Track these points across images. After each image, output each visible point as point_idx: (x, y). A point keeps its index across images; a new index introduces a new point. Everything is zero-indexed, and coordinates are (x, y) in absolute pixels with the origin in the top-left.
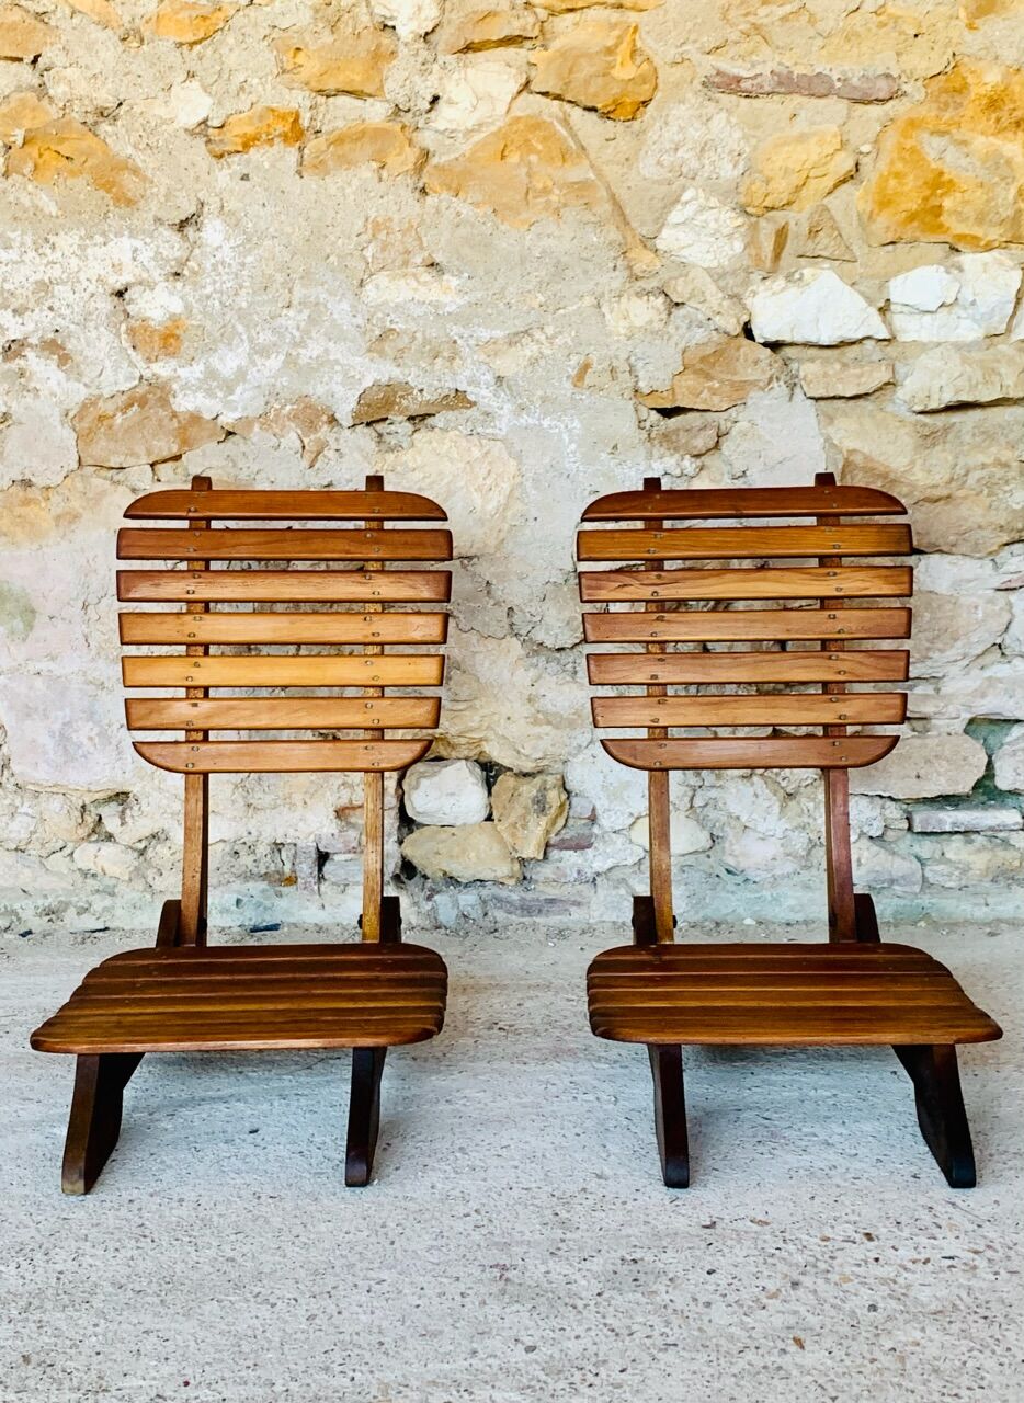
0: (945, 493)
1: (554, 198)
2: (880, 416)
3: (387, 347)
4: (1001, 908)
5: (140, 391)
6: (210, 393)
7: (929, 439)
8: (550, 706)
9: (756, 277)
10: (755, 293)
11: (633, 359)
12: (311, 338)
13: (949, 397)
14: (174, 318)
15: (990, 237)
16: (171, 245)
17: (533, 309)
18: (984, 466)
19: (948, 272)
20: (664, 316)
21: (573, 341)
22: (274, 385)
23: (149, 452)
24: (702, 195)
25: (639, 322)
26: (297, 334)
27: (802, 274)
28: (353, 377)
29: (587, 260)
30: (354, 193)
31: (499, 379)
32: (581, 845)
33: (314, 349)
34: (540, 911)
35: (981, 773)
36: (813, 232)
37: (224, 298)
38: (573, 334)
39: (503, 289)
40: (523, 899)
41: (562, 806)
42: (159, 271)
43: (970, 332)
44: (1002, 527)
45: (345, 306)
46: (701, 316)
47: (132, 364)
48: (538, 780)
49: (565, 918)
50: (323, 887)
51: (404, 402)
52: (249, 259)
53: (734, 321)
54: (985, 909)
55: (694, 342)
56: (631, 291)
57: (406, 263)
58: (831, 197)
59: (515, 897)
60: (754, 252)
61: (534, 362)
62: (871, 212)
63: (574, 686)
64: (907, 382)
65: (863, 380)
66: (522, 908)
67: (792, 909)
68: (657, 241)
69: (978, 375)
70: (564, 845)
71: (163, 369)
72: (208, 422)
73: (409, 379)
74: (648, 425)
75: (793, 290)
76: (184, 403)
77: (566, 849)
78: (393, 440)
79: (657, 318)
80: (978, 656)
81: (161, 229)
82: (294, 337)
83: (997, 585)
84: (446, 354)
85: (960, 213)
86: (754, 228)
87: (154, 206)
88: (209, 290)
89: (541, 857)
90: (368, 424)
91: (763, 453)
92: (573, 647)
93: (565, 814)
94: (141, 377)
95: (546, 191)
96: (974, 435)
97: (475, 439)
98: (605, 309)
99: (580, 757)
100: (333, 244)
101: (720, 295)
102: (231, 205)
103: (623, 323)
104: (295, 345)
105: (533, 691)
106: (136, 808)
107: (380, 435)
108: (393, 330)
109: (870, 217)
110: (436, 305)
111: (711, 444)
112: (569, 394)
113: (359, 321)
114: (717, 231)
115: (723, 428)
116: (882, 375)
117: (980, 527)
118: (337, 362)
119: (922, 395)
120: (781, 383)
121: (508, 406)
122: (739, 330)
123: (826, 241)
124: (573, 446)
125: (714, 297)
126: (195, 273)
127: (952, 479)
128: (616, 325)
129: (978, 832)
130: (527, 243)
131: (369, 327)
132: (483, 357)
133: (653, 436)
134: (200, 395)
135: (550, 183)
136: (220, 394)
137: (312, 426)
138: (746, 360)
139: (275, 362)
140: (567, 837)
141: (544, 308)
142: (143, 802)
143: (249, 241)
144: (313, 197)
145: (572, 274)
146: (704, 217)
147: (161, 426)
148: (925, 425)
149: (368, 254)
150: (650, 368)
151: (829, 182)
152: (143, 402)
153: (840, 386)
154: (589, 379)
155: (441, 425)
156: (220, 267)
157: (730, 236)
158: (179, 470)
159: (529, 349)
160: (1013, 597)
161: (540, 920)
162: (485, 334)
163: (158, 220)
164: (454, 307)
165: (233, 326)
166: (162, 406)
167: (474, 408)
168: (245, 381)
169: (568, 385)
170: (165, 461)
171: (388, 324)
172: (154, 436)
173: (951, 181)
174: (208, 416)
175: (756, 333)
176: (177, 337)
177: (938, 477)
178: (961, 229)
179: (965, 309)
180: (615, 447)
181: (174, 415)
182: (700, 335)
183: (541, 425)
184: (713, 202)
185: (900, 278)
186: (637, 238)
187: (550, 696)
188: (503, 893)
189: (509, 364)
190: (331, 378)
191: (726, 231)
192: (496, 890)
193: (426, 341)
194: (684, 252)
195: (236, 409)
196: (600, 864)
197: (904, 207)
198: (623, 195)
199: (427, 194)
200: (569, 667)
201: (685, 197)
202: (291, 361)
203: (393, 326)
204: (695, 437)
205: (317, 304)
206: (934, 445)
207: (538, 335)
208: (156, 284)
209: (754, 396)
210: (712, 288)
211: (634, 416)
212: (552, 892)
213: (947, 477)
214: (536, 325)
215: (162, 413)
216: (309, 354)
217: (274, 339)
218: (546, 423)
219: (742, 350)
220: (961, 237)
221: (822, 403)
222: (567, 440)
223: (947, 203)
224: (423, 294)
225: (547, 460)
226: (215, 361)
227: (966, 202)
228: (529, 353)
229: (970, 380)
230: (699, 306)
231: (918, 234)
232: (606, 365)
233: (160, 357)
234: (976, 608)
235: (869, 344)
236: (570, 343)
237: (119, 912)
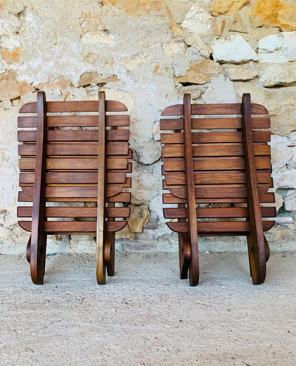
0: (274, 113)
1: (147, 7)
2: (253, 87)
3: (90, 59)
4: (285, 248)
5: (6, 74)
6: (29, 75)
7: (269, 96)
8: (144, 183)
9: (215, 38)
10: (214, 44)
11: (173, 65)
12: (64, 55)
13: (277, 81)
14: (17, 49)
15: (293, 26)
16: (15, 22)
17: (140, 46)
18: (286, 105)
19: (279, 37)
20: (184, 50)
21: (153, 57)
22: (51, 72)
23: (10, 96)
24: (198, 7)
25: (176, 52)
26: (59, 54)
27: (230, 37)
28: (78, 69)
29: (158, 29)
30: (78, 3)
31: (128, 71)
32: (154, 228)
33: (65, 59)
34: (141, 249)
35: (282, 205)
36: (235, 22)
37: (33, 40)
38: (153, 55)
39: (130, 39)
40: (135, 245)
41: (148, 215)
42: (11, 31)
43: (284, 60)
44: (292, 125)
45: (75, 44)
46: (197, 51)
47: (2, 64)
48: (140, 207)
49: (149, 251)
50: (71, 241)
51: (96, 79)
52: (42, 27)
53: (207, 52)
54: (280, 248)
55: (194, 59)
56: (173, 41)
57: (96, 30)
58: (240, 11)
59: (133, 244)
60: (214, 29)
61: (140, 65)
62: (255, 15)
63: (152, 177)
64: (263, 76)
65: (249, 74)
66: (135, 248)
67: (220, 248)
68: (182, 24)
69: (287, 73)
70: (148, 228)
71: (13, 67)
72: (29, 85)
73: (97, 70)
74: (178, 88)
75: (227, 42)
76: (21, 79)
77: (149, 229)
78: (92, 93)
79: (182, 50)
80: (281, 168)
81: (11, 16)
82: (58, 55)
83: (289, 145)
84: (110, 62)
85: (284, 16)
86: (215, 21)
87: (8, 7)
88: (28, 38)
89: (141, 232)
90: (84, 87)
91: (216, 98)
92: (152, 164)
93: (149, 218)
94: (6, 70)
95: (144, 4)
96: (282, 95)
97: (120, 91)
98: (164, 47)
99: (154, 200)
100: (71, 21)
101: (203, 43)
102: (35, 8)
103: (170, 52)
104: (58, 58)
105: (139, 178)
106: (9, 215)
107: (88, 91)
108: (92, 53)
109: (254, 17)
110: (107, 45)
111: (199, 96)
112: (152, 76)
113: (80, 50)
114: (203, 20)
115: (203, 90)
116: (255, 73)
117: (285, 125)
118: (72, 64)
119: (268, 80)
120: (222, 75)
121: (131, 81)
122: (209, 56)
123: (239, 25)
124: (153, 95)
125: (201, 44)
126: (23, 31)
127: (277, 109)
128: (168, 53)
129: (279, 224)
130: (138, 23)
131: (83, 52)
132: (122, 63)
133: (180, 92)
134: (26, 76)
135: (146, 2)
136: (33, 75)
137: (64, 87)
138: (211, 67)
139: (51, 64)
140: (150, 225)
141: (144, 46)
142: (11, 214)
143: (41, 20)
144: (64, 4)
145: (153, 35)
146: (198, 15)
147: (13, 87)
148: (267, 91)
149: (83, 26)
150: (179, 68)
151: (240, 4)
152: (7, 79)
153: (242, 76)
154: (158, 72)
155: (108, 87)
156: (32, 29)
157: (206, 23)
158: (20, 103)
159: (138, 61)
160: (293, 148)
161: (141, 251)
162: (123, 56)
163: (10, 13)
164: (113, 45)
165: (37, 51)
166: (14, 79)
167: (120, 81)
168: (41, 70)
169: (151, 73)
170: (15, 99)
171: (90, 51)
172: (11, 90)
173: (281, 5)
174: (29, 83)
175: (214, 58)
176: (18, 55)
177: (272, 108)
178: (283, 22)
179: (283, 51)
180: (167, 95)
181: (17, 82)
182: (196, 57)
183: (142, 87)
184: (201, 10)
185: (263, 39)
186: (175, 23)
187: (144, 180)
188: (129, 243)
189: (132, 66)
190: (71, 70)
191: (205, 21)
192: (127, 242)
193: (103, 57)
194: (191, 28)
195: (38, 80)
196: (160, 234)
197: (266, 13)
198: (170, 7)
199: (103, 5)
200: (151, 171)
201: (192, 8)
202: (57, 63)
203: (92, 52)
204: (194, 93)
205: (65, 44)
206: (270, 98)
207: (141, 56)
208: (10, 36)
209: (213, 79)
210: (201, 41)
211: (174, 84)
212: (145, 242)
213: (275, 108)
214: (140, 52)
215: (14, 82)
216: (63, 61)
217: (51, 55)
218: (144, 87)
219: (210, 63)
220: (284, 25)
221: (235, 83)
222: (151, 93)
223: (280, 12)
224: (102, 40)
225: (144, 100)
226: (30, 63)
227: (286, 12)
228: (138, 62)
229: (285, 75)
230: (196, 47)
231: (269, 24)
232: (164, 66)
233: (12, 62)
234: (283, 151)
235: (251, 63)
236: (152, 59)
237: (4, 249)
